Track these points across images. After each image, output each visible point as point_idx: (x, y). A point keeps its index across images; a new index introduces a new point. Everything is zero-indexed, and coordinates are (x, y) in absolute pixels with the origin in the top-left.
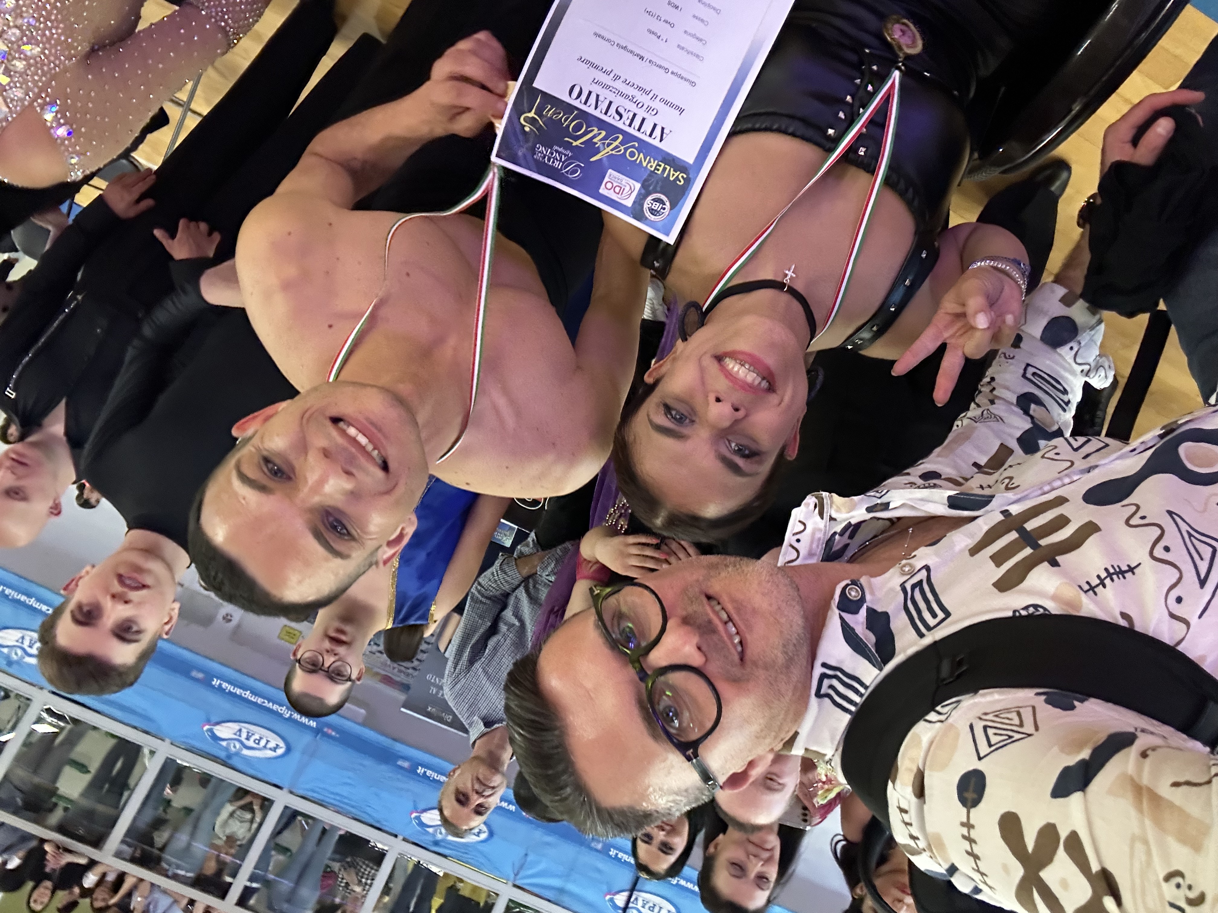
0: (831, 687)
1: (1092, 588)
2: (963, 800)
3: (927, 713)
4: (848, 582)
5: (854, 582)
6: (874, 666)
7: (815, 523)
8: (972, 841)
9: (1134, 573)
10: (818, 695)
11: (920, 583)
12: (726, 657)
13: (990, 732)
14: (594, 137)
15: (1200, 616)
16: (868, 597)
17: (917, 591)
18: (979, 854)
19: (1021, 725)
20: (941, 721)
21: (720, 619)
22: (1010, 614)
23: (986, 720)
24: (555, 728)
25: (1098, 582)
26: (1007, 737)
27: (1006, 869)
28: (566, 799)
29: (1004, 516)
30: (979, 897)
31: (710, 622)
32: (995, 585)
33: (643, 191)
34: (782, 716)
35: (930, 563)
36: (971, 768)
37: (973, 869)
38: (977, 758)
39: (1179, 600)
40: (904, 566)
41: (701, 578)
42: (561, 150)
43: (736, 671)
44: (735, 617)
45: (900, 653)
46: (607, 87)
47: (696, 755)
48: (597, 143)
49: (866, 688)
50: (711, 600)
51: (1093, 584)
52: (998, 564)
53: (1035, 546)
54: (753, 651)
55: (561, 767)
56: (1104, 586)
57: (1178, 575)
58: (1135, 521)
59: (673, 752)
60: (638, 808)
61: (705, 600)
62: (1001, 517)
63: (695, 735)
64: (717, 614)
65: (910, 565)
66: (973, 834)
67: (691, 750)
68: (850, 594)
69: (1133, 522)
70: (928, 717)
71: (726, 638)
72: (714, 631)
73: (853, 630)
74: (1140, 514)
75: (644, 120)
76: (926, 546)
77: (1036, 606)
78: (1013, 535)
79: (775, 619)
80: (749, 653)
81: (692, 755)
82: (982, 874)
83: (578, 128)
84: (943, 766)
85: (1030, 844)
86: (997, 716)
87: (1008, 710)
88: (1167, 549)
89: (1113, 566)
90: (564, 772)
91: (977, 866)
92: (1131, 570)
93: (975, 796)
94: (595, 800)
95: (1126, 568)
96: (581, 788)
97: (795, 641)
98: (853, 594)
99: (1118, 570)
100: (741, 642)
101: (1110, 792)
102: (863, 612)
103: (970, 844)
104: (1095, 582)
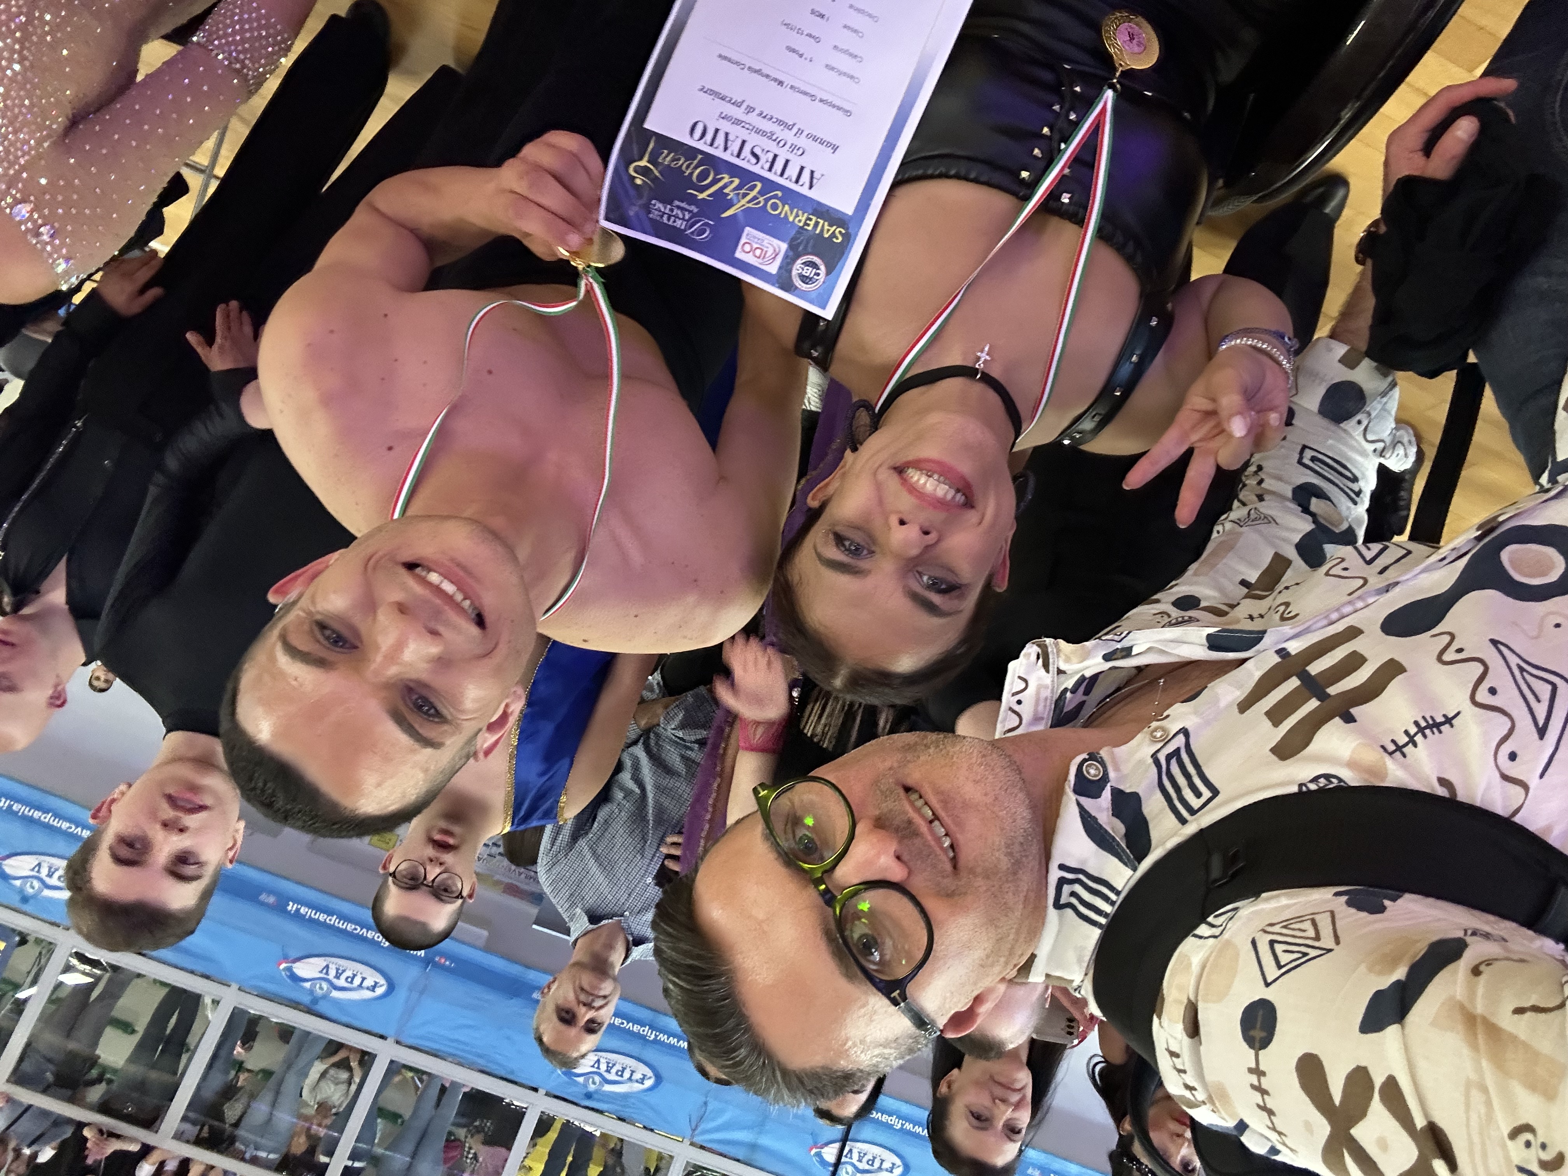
0: (1073, 894)
1: (1399, 748)
2: (1250, 1041)
3: (1196, 927)
4: (1085, 756)
5: (1093, 757)
6: (1125, 864)
7: (1040, 679)
8: (1264, 1092)
9: (1452, 726)
10: (1058, 905)
11: (1177, 752)
12: (934, 866)
13: (1279, 948)
14: (725, 186)
15: (1542, 776)
16: (1112, 775)
17: (1174, 762)
18: (1274, 1109)
19: (1317, 938)
20: (1215, 937)
21: (923, 816)
22: (1294, 789)
23: (1273, 933)
24: (720, 975)
25: (1407, 739)
26: (1300, 955)
27: (1308, 1127)
28: (741, 1063)
29: (1280, 657)
30: (1278, 1158)
31: (910, 822)
32: (1274, 750)
33: (791, 253)
34: (1012, 937)
35: (1188, 725)
36: (1256, 998)
37: (1269, 1128)
38: (1262, 983)
39: (1513, 756)
40: (1155, 730)
41: (895, 765)
42: (683, 205)
43: (948, 883)
44: (942, 814)
45: (1156, 848)
46: (737, 122)
47: (904, 999)
48: (728, 194)
49: (1118, 893)
50: (910, 793)
51: (1401, 743)
52: (1276, 723)
53: (1323, 696)
54: (967, 855)
55: (731, 1023)
56: (1415, 745)
57: (1509, 725)
58: (1449, 656)
59: (875, 994)
60: (835, 1068)
61: (902, 792)
62: (1277, 659)
63: (901, 972)
64: (918, 810)
65: (1163, 729)
66: (1265, 1083)
67: (898, 991)
68: (1088, 773)
69: (1447, 657)
70: (1198, 931)
71: (933, 843)
72: (916, 834)
73: (1095, 819)
74: (1455, 646)
75: (787, 162)
76: (1183, 702)
77: (1327, 777)
78: (1294, 683)
79: (993, 812)
80: (962, 862)
81: (898, 998)
82: (1280, 1133)
83: (703, 176)
84: (1221, 996)
85: (1337, 1094)
86: (1285, 927)
87: (1300, 919)
88: (1493, 691)
89: (1424, 717)
90: (735, 1029)
91: (1273, 1123)
92: (1449, 721)
93: (1263, 1034)
94: (779, 1063)
95: (1443, 719)
96: (759, 1049)
97: (1021, 839)
98: (1093, 772)
99: (1431, 722)
100: (952, 846)
101: (1434, 1024)
102: (1107, 794)
103: (1262, 1096)
104: (1403, 740)
